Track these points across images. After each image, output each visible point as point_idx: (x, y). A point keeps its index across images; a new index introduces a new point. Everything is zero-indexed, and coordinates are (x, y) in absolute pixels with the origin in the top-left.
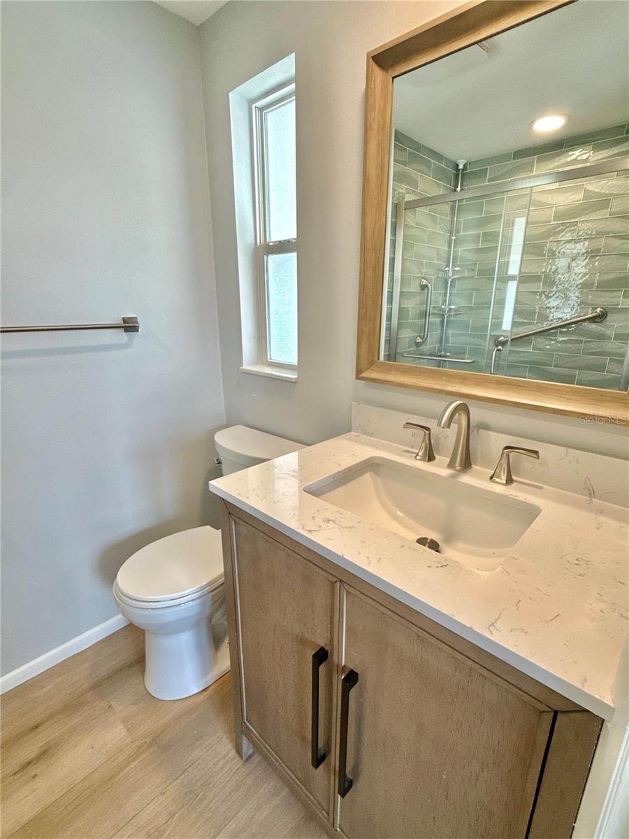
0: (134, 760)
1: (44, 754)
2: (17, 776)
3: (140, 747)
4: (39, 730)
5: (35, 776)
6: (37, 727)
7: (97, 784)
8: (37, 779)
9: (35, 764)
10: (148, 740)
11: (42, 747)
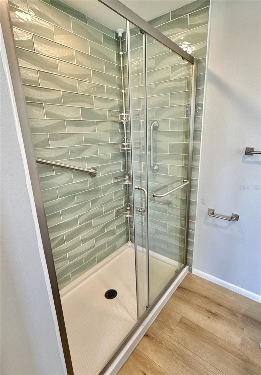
0: (235, 356)
1: (215, 315)
2: (206, 311)
3: (239, 355)
4: (220, 307)
5: (209, 317)
6: (220, 305)
7: (219, 344)
8: (208, 319)
9: (212, 315)
10: (244, 357)
11: (216, 312)
